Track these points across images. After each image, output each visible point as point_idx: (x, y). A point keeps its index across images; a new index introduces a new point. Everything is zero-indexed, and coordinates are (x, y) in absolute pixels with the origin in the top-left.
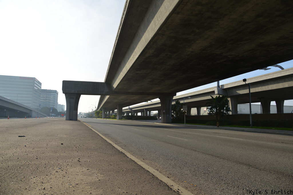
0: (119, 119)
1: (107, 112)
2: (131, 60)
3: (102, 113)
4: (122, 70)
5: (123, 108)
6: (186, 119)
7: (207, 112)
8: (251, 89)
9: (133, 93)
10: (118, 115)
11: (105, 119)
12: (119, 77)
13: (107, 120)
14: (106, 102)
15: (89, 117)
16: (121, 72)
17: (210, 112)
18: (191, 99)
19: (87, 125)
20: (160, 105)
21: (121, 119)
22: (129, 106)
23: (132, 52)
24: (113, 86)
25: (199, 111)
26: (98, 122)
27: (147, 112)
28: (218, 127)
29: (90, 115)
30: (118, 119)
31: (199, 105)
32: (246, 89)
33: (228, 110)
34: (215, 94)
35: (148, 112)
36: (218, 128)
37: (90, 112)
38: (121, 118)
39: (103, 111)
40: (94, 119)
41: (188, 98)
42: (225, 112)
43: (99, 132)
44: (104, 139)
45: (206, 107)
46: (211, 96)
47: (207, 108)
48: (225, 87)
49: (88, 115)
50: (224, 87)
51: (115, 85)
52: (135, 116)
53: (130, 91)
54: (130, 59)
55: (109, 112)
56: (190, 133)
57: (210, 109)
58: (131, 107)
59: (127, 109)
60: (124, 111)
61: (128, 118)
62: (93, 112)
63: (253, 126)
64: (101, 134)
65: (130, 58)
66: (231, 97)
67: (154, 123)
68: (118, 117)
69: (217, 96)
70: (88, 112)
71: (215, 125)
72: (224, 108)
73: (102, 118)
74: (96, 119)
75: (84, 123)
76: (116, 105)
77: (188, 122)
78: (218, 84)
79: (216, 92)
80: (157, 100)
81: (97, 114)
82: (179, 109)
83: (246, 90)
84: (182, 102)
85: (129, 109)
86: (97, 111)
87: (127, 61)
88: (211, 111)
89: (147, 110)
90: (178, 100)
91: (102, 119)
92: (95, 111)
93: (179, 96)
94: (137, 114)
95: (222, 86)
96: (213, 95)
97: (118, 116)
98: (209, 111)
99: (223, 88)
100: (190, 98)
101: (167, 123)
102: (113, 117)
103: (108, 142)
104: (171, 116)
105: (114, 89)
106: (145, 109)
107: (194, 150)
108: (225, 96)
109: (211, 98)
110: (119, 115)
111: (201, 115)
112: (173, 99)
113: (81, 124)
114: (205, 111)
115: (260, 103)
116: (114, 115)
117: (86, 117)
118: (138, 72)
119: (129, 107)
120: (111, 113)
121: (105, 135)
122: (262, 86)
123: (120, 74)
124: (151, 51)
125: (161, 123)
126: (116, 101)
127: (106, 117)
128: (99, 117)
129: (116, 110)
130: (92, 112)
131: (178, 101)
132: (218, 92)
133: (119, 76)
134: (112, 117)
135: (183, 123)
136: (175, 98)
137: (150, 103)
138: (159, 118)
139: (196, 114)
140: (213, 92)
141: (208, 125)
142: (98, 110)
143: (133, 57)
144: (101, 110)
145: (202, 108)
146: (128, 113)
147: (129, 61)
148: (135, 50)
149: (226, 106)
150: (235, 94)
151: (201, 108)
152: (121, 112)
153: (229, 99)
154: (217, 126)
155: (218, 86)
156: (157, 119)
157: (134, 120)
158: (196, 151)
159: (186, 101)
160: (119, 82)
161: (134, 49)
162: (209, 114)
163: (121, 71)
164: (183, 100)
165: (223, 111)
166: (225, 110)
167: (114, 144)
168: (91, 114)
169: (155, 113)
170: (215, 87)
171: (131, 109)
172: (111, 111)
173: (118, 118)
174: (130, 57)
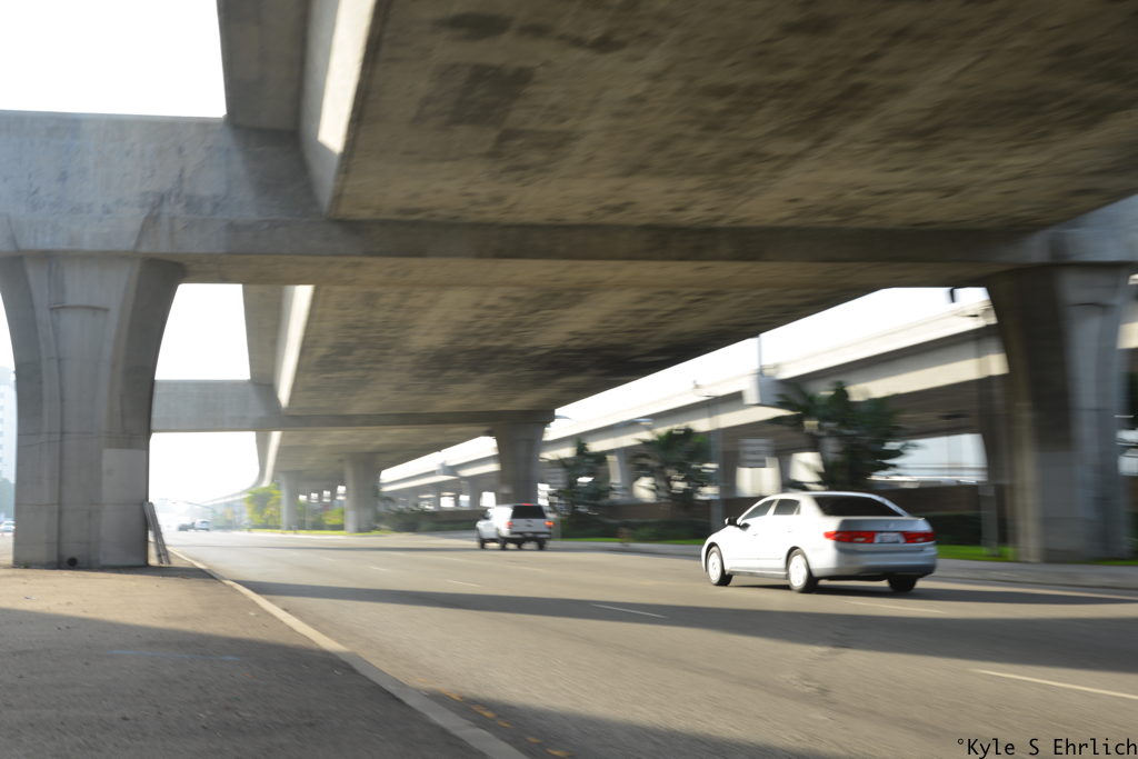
0: (360, 530)
3: (279, 504)
10: (350, 510)
21: (371, 530)
30: (351, 533)
38: (364, 528)
39: (283, 492)
60: (388, 489)
79: (752, 396)
81: (257, 505)
86: (255, 491)
91: (278, 535)
95: (776, 366)
97: (354, 514)
110: (357, 510)
112: (546, 439)
128: (266, 526)
129: (341, 489)
131: (580, 443)
142: (264, 486)
173: (353, 528)
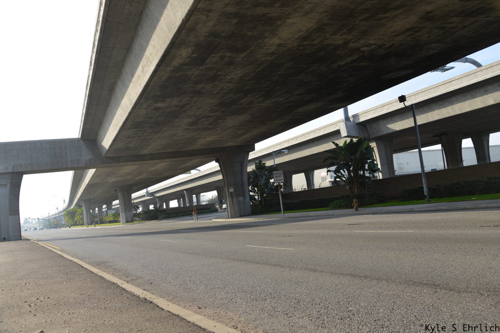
0: (127, 222)
1: (94, 210)
2: (139, 76)
3: (82, 214)
4: (120, 102)
5: (134, 195)
6: (283, 203)
7: (327, 180)
8: (417, 117)
9: (153, 157)
10: (121, 213)
11: (92, 227)
12: (114, 121)
13: (98, 227)
14: (89, 186)
15: (51, 228)
16: (117, 109)
17: (335, 178)
18: (289, 153)
19: (49, 246)
20: (220, 177)
21: (132, 221)
22: (146, 187)
23: (140, 59)
24: (102, 144)
25: (309, 180)
26: (74, 236)
27: (192, 197)
28: (357, 210)
29: (52, 221)
30: (123, 224)
31: (308, 166)
32: (408, 118)
33: (373, 169)
34: (341, 138)
35: (194, 196)
36: (357, 212)
37: (51, 214)
38: (129, 220)
39: (84, 209)
40: (62, 229)
41: (284, 152)
42: (367, 175)
43: (82, 260)
44: (97, 275)
45: (325, 170)
46: (334, 143)
47: (328, 171)
48: (362, 119)
49: (48, 223)
50: (359, 119)
51: (107, 142)
52: (165, 210)
53: (145, 152)
54: (135, 76)
55: (100, 208)
56: (297, 232)
57: (336, 172)
58: (152, 189)
59: (144, 196)
60: (135, 201)
61: (150, 216)
62: (59, 213)
63: (430, 198)
64: (88, 264)
65: (135, 73)
66: (378, 139)
67: (211, 219)
68: (122, 217)
69: (346, 141)
70: (47, 215)
71: (349, 206)
72: (365, 167)
73: (83, 224)
74: (68, 229)
75: (40, 243)
76: (116, 190)
77: (289, 208)
78: (346, 112)
79: (344, 133)
80: (213, 166)
81: (71, 216)
82: (266, 180)
83: (406, 120)
84: (269, 163)
85: (148, 194)
86: (68, 210)
87: (130, 81)
88: (338, 177)
89: (191, 191)
90: (259, 160)
91: (84, 228)
92: (64, 210)
93: (261, 151)
94: (168, 205)
95: (354, 116)
96: (338, 139)
97: (124, 214)
98: (331, 176)
99: (357, 121)
100: (286, 151)
101: (241, 216)
102: (112, 219)
103: (109, 281)
104: (248, 198)
105: (105, 152)
106: (185, 190)
107: (311, 270)
108: (365, 139)
109: (334, 147)
110: (125, 212)
111: (316, 188)
112: (249, 159)
113: (34, 246)
114: (324, 179)
115: (439, 147)
116: (113, 215)
117: (42, 229)
118: (159, 105)
119: (147, 191)
120: (103, 210)
121: (98, 264)
122: (440, 108)
123: (115, 114)
124: (184, 53)
125: (228, 218)
126: (112, 180)
127: (95, 220)
128: (75, 224)
129: (116, 202)
130: (56, 214)
131: (260, 162)
132: (348, 132)
133: (115, 118)
134: (107, 220)
135: (279, 211)
136: (252, 156)
137: (196, 174)
138: (221, 207)
139: (305, 187)
140: (337, 133)
141: (334, 208)
142: (72, 207)
143: (143, 69)
144: (78, 205)
145: (316, 172)
146: (145, 204)
147: (134, 79)
148: (147, 53)
149: (369, 161)
150: (384, 133)
151: (313, 171)
152: (128, 204)
153: (373, 145)
154: (353, 208)
155: (347, 118)
156: (216, 211)
157: (164, 218)
158: (315, 271)
159: (279, 160)
160: (116, 132)
161: (143, 50)
162: (334, 183)
163: (117, 106)
164: (270, 159)
165: (364, 173)
166: (367, 170)
167: (123, 282)
168: (55, 218)
169: (211, 197)
170: (339, 122)
171: (152, 194)
172: (104, 206)
173: (125, 220)
174: (136, 70)
